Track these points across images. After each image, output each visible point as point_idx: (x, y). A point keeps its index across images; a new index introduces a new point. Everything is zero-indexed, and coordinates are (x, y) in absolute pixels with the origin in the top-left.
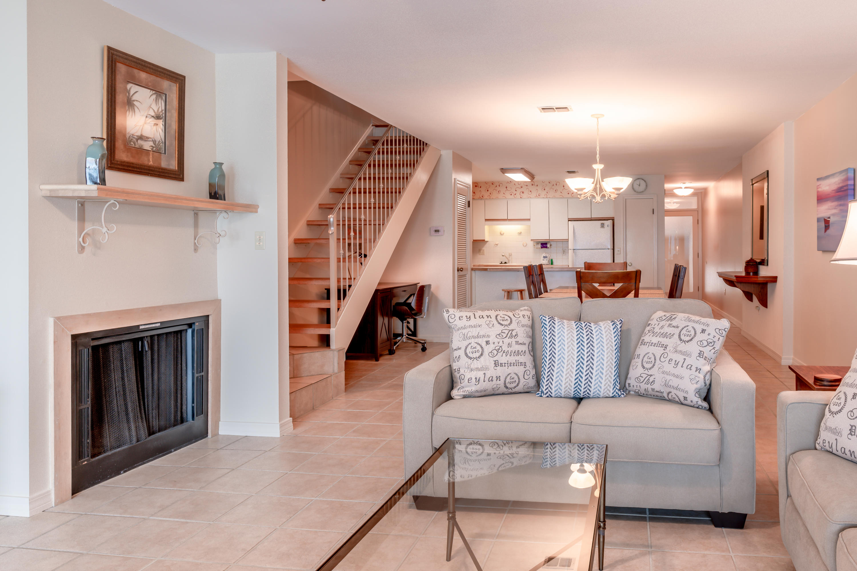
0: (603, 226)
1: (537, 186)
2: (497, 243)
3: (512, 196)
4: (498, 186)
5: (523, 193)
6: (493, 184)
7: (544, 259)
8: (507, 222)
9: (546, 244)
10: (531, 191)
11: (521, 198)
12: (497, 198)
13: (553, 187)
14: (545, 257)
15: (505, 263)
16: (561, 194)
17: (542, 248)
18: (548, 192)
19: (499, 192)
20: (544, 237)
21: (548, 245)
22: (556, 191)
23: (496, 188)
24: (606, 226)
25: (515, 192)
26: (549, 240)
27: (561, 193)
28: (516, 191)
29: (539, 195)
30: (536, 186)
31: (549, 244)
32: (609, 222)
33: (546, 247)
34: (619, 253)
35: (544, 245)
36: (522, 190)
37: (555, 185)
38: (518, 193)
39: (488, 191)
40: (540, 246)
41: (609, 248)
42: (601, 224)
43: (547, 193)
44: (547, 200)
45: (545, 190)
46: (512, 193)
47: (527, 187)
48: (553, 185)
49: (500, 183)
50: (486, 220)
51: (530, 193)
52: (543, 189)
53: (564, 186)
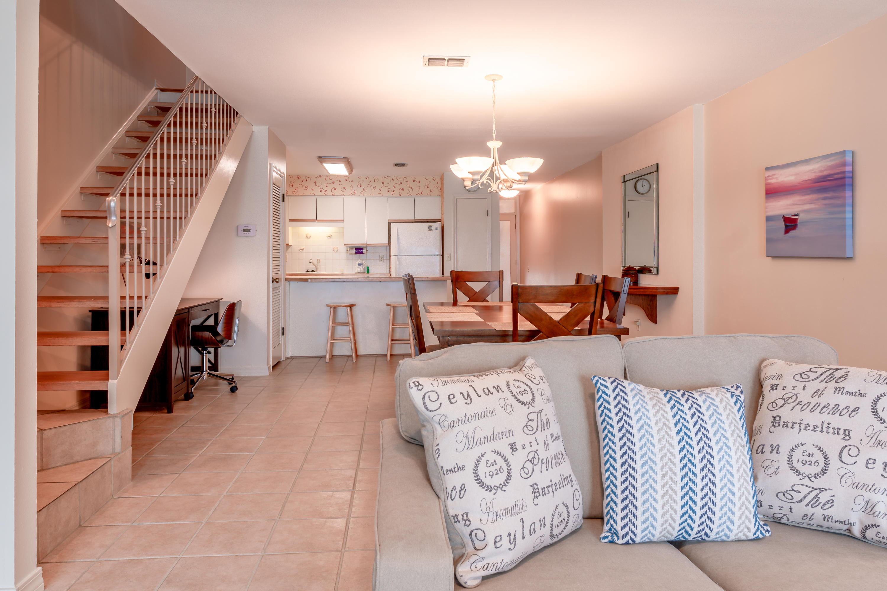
0: (430, 228)
1: (352, 182)
2: (302, 248)
3: (322, 193)
4: (305, 181)
5: (335, 189)
6: (298, 178)
7: (359, 266)
8: (316, 223)
9: (362, 249)
10: (344, 188)
11: (333, 195)
12: (304, 195)
13: (371, 184)
14: (360, 264)
15: (313, 271)
16: (380, 192)
17: (356, 253)
18: (365, 189)
19: (306, 188)
20: (360, 241)
21: (364, 251)
22: (374, 188)
23: (303, 183)
24: (434, 228)
25: (326, 188)
26: (365, 245)
27: (380, 190)
28: (327, 187)
29: (354, 193)
31: (365, 249)
32: (438, 225)
33: (362, 253)
34: (449, 259)
35: (359, 250)
36: (334, 186)
37: (373, 181)
38: (329, 189)
39: (292, 186)
40: (354, 251)
41: (438, 254)
42: (429, 226)
43: (364, 190)
44: (364, 198)
45: (361, 186)
46: (322, 189)
47: (340, 183)
48: (371, 182)
49: (307, 177)
50: (291, 220)
51: (343, 190)
52: (359, 185)
53: (383, 183)
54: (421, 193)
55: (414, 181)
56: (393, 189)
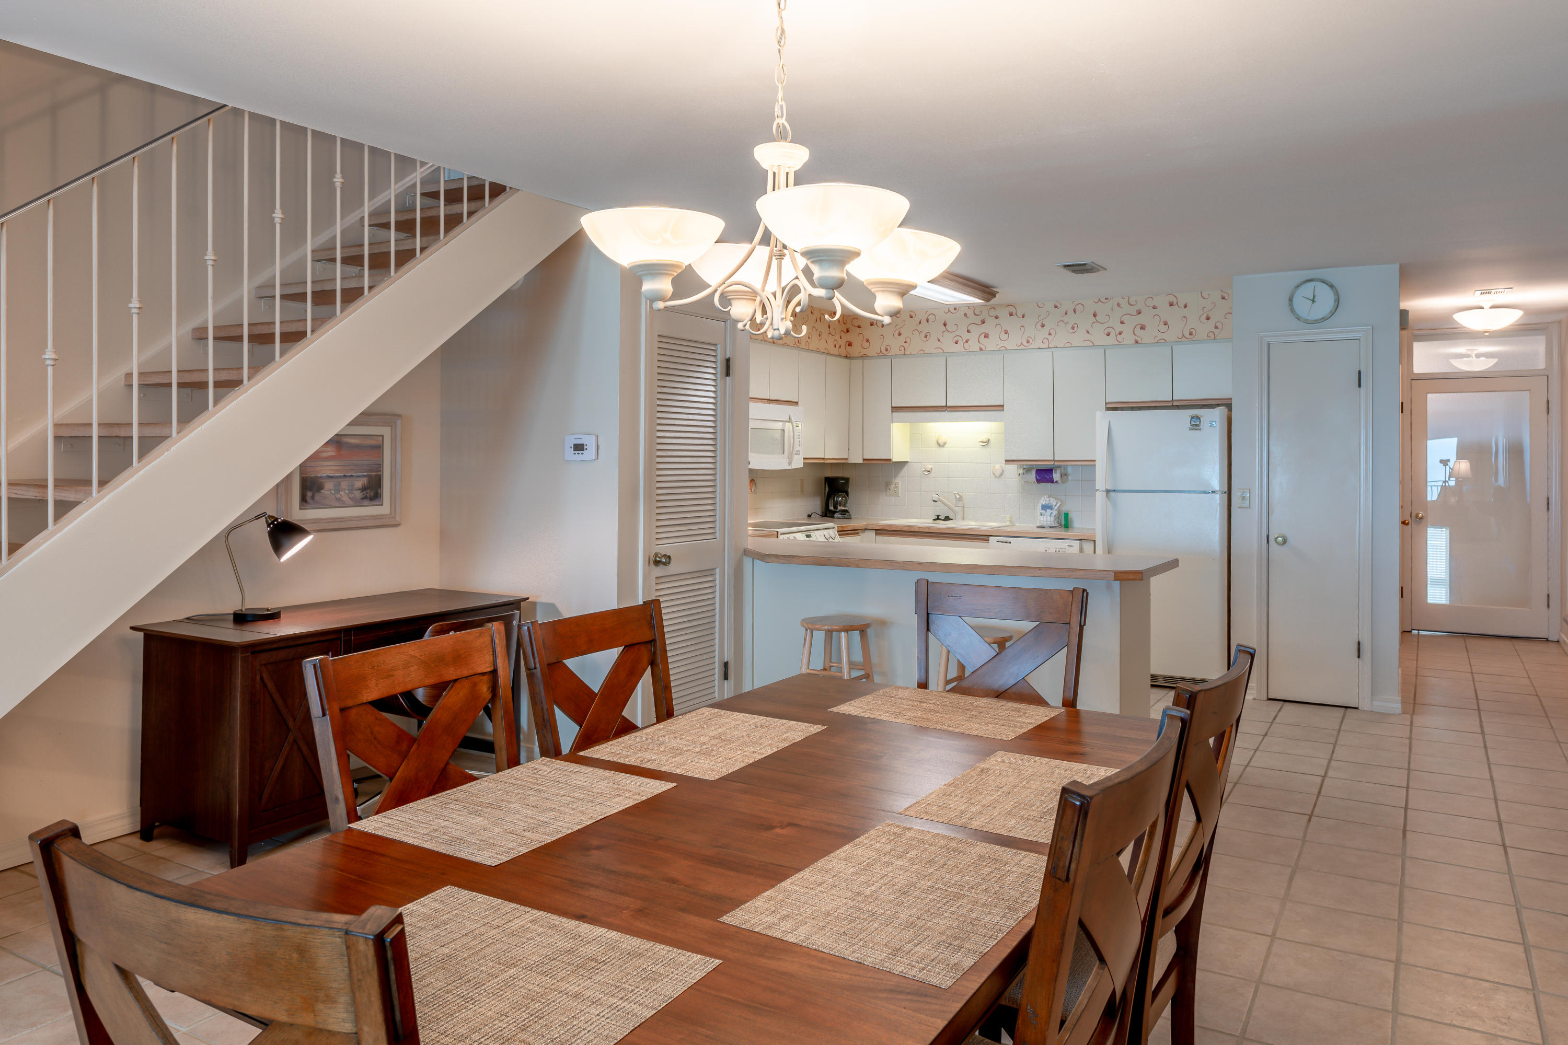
0: (1196, 423)
1: (1023, 316)
2: (929, 467)
3: (958, 347)
4: (924, 322)
5: (986, 336)
6: (911, 317)
7: (1043, 512)
8: (946, 414)
9: (1050, 471)
10: (1006, 332)
11: (981, 349)
12: (922, 354)
13: (1066, 319)
14: (1045, 507)
15: (947, 518)
16: (1088, 337)
17: (1038, 481)
18: (1052, 332)
19: (926, 336)
20: (1041, 453)
21: (1056, 476)
23: (920, 328)
24: (1205, 423)
25: (966, 336)
26: (1052, 463)
27: (1088, 332)
28: (968, 331)
29: (1028, 342)
30: (1021, 316)
31: (1058, 471)
32: (1214, 417)
33: (1052, 481)
34: (1247, 503)
35: (1044, 474)
37: (1071, 312)
38: (973, 337)
39: (900, 335)
40: (1033, 476)
41: (1217, 489)
42: (1192, 418)
43: (1050, 334)
44: (1048, 353)
45: (1043, 326)
46: (958, 338)
47: (997, 321)
48: (1066, 314)
49: (928, 313)
50: (895, 409)
51: (1004, 337)
52: (1040, 324)
53: (1095, 315)
54: (1191, 334)
55: (1171, 305)
56: (1119, 328)
